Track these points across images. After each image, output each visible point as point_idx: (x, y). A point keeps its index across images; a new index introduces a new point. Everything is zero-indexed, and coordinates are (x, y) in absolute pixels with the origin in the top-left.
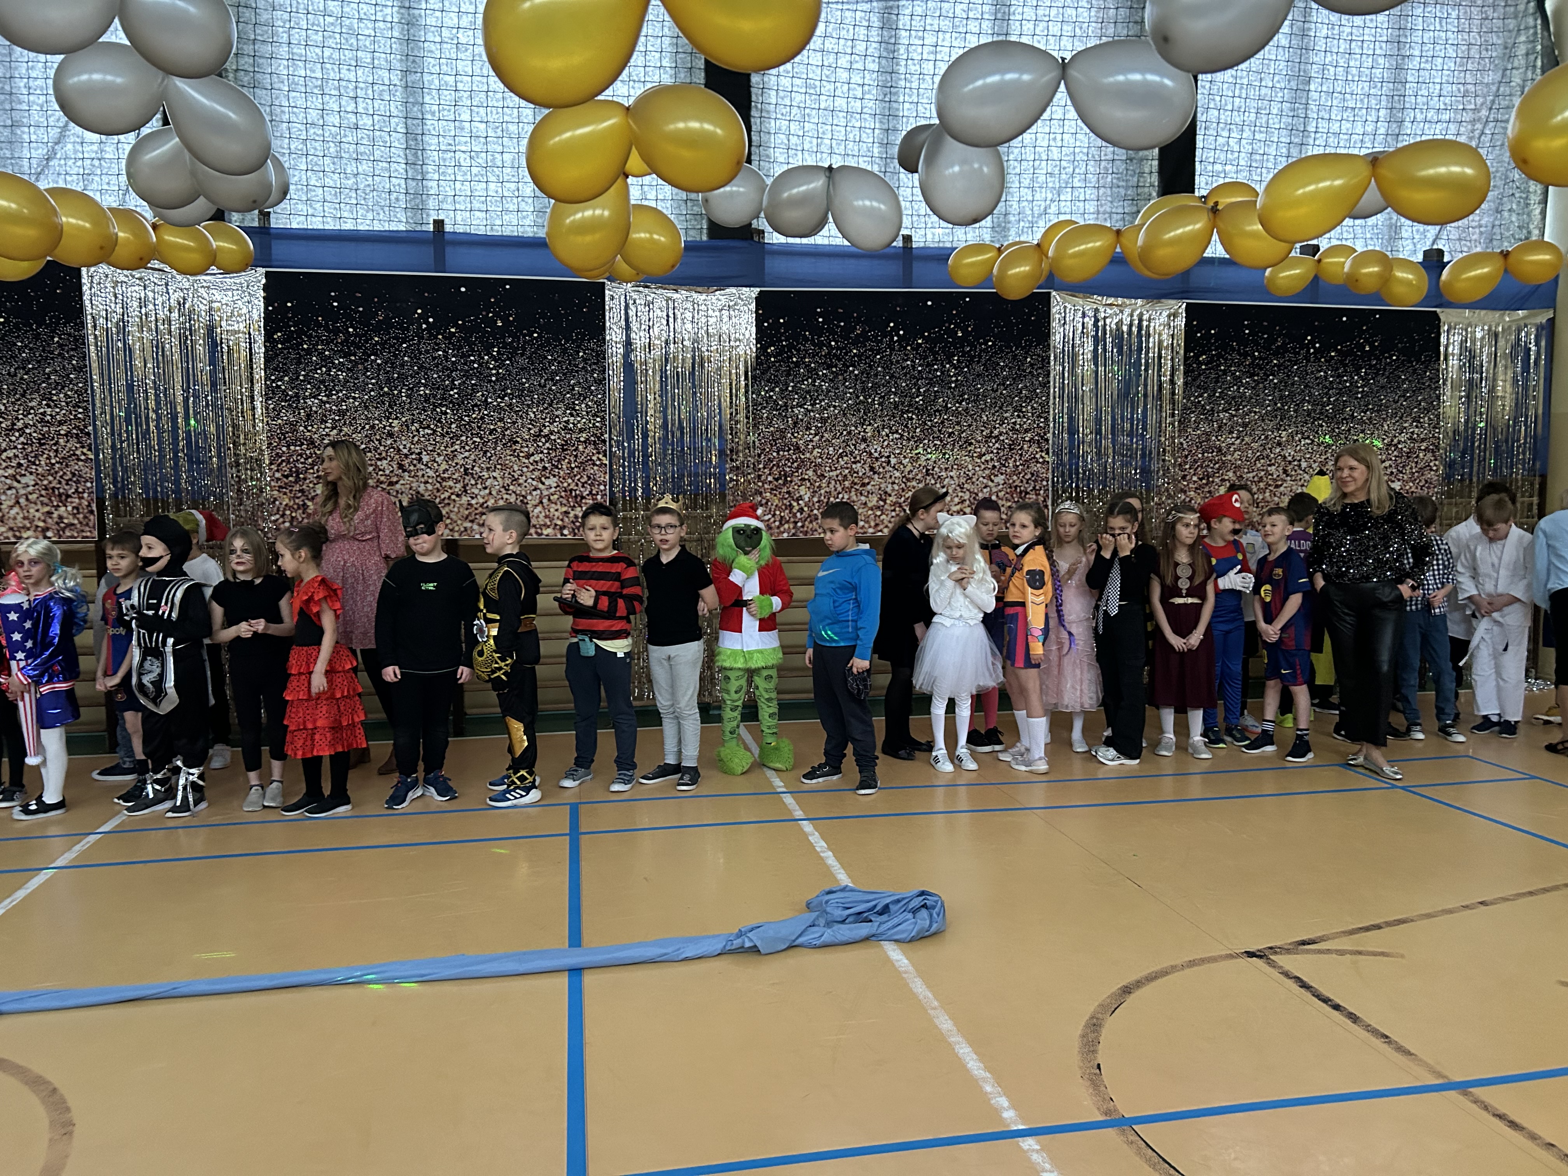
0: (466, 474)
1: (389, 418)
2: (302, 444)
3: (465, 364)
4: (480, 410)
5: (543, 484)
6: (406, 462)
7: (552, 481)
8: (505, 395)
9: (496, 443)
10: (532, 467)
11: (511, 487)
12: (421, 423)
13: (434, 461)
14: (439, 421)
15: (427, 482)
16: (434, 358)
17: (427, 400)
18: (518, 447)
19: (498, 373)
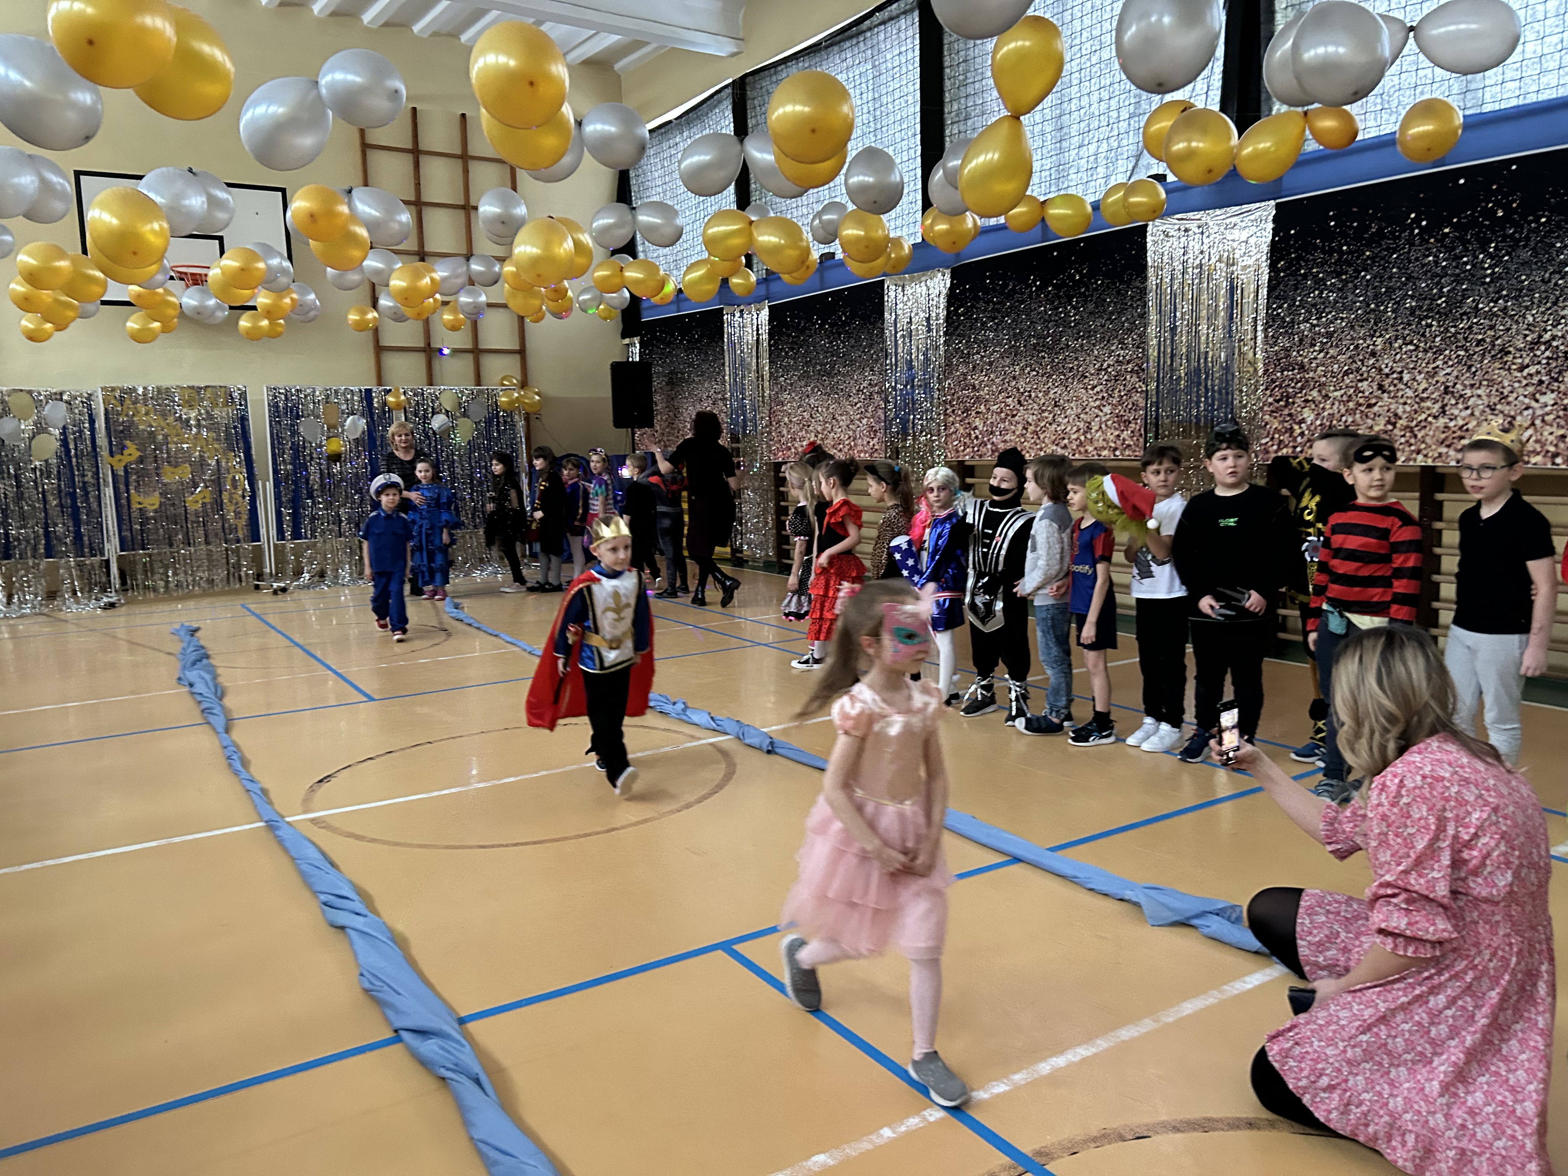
0: (1446, 392)
1: (1373, 336)
2: (1294, 369)
3: (1456, 267)
4: (1469, 319)
5: (1537, 401)
6: (1386, 383)
7: (1549, 398)
8: (1499, 299)
9: (1483, 355)
10: (1524, 382)
11: (1499, 407)
12: (1405, 338)
13: (1414, 379)
14: (1423, 335)
15: (1405, 403)
16: (1423, 266)
17: (1412, 314)
18: (1510, 358)
19: (1493, 273)
